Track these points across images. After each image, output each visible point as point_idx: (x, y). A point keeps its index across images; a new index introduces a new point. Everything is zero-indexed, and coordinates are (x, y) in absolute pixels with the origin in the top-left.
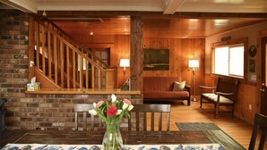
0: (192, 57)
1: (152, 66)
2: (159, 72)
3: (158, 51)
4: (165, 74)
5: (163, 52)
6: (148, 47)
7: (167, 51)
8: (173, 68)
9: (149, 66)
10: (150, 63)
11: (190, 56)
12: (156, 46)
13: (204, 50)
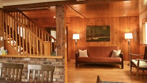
0: (129, 31)
1: (97, 38)
2: (102, 43)
3: (101, 27)
4: (107, 44)
5: (105, 28)
6: (94, 25)
7: (108, 27)
8: (113, 39)
9: (94, 38)
10: (95, 37)
11: (127, 30)
12: (100, 24)
13: (138, 25)
